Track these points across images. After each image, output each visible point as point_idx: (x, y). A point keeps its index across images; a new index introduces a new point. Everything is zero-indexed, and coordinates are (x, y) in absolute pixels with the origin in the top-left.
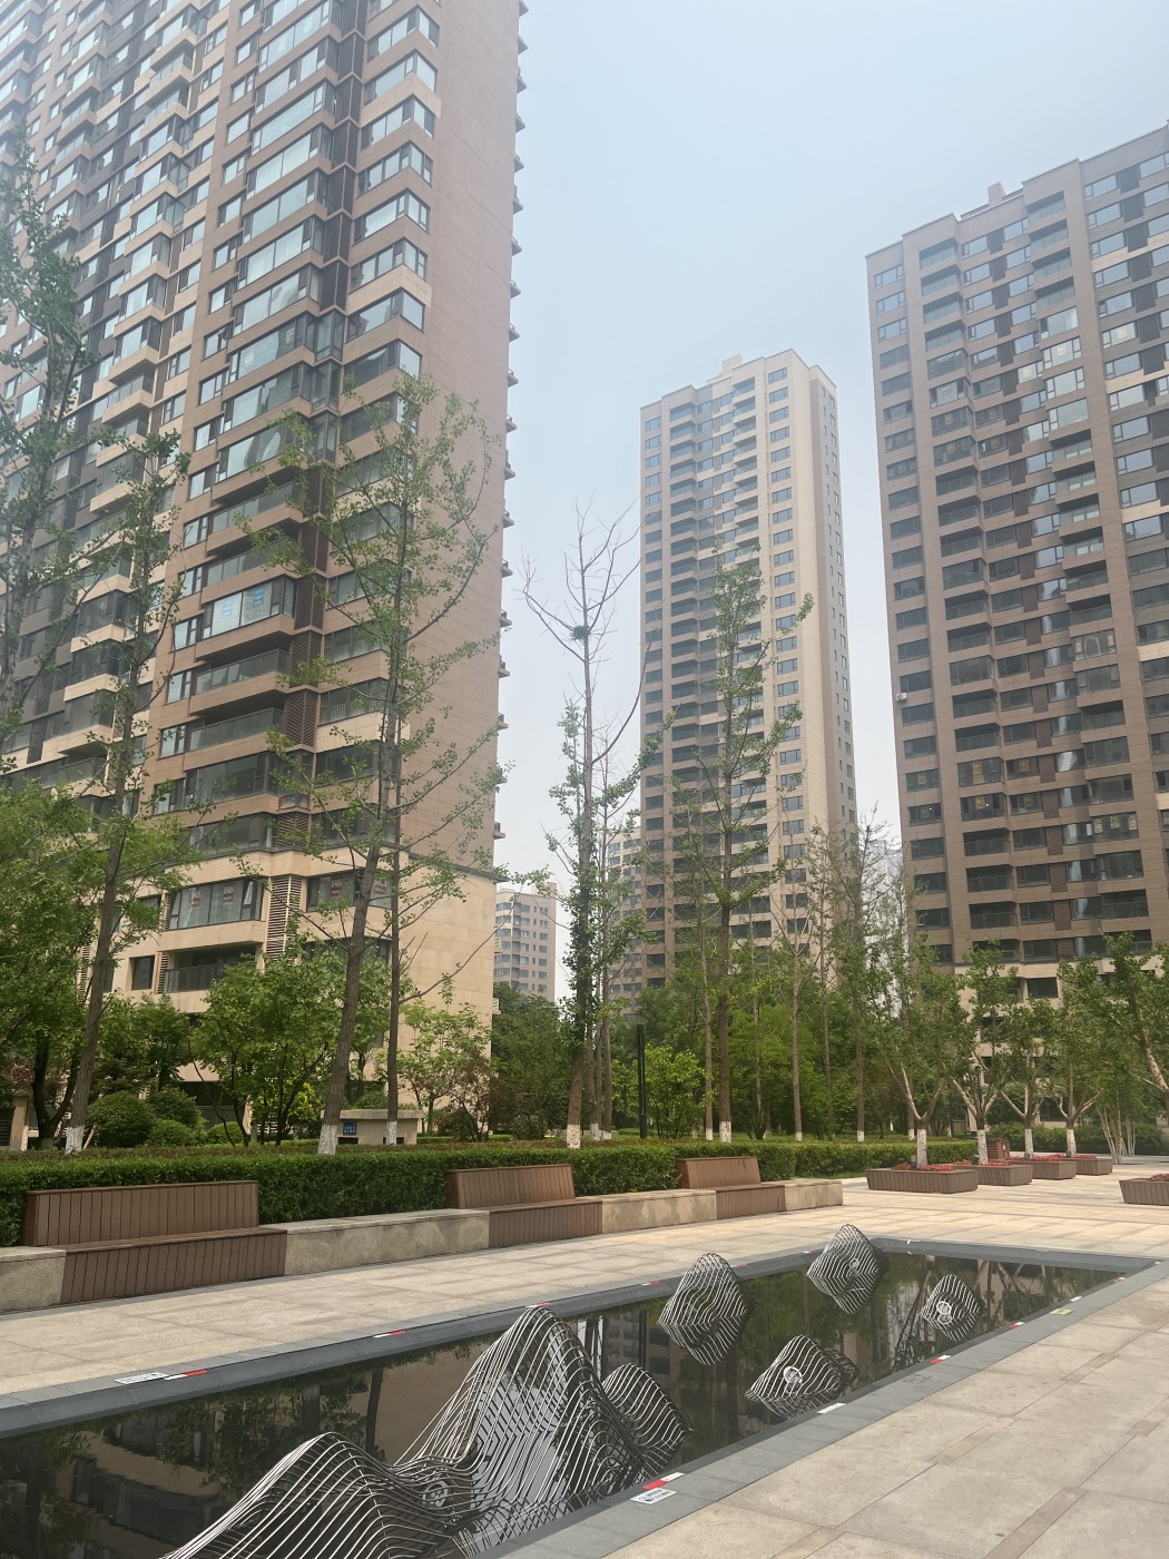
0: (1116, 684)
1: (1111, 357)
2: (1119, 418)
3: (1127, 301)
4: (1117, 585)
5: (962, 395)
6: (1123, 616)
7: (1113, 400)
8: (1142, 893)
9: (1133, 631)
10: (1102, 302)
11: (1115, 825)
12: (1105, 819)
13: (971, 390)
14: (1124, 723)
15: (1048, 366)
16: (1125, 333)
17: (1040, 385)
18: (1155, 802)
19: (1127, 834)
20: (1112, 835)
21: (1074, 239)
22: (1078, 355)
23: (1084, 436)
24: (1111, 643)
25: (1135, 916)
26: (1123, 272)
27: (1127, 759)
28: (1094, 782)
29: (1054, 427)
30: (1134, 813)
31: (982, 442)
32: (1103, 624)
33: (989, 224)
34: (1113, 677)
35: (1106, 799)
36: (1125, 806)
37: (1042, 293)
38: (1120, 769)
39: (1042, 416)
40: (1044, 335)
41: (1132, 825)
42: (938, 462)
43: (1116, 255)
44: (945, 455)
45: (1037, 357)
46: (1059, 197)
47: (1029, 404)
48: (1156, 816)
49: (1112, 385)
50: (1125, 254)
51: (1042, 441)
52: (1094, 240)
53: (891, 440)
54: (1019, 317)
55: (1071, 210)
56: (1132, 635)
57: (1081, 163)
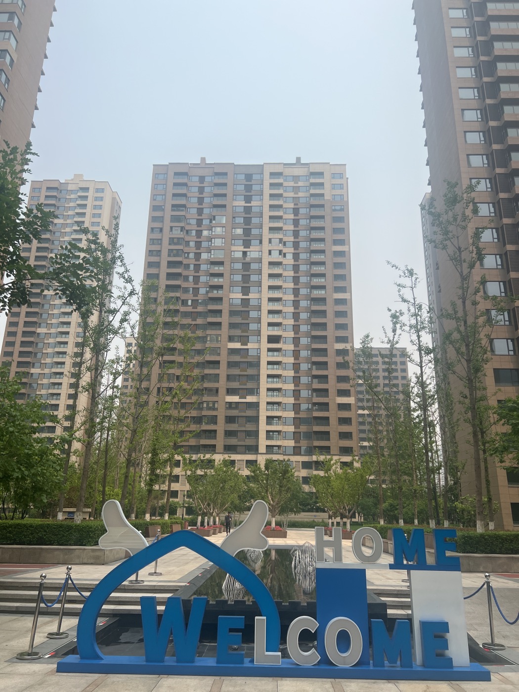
0: (219, 354)
1: (234, 238)
2: (234, 261)
3: (242, 220)
4: (225, 319)
5: (182, 233)
6: (225, 331)
7: (233, 253)
8: (215, 431)
9: (227, 337)
10: (234, 218)
11: (211, 405)
12: (208, 402)
13: (185, 231)
14: (219, 369)
15: (213, 233)
16: (239, 231)
17: (210, 239)
18: (225, 399)
19: (214, 409)
20: (209, 408)
21: (228, 191)
22: (224, 233)
23: (221, 263)
24: (219, 340)
25: (213, 439)
26: (242, 210)
27: (218, 382)
28: (206, 389)
29: (212, 256)
30: (217, 401)
31: (186, 253)
32: (218, 332)
33: (201, 173)
34: (218, 352)
35: (208, 395)
36: (215, 399)
37: (215, 206)
38: (215, 385)
39: (209, 251)
40: (214, 222)
41: (216, 406)
42: (169, 256)
43: (240, 203)
44: (172, 254)
45: (210, 229)
46: (226, 174)
47: (204, 244)
48: (224, 404)
49: (233, 248)
50: (243, 203)
51: (207, 260)
52: (235, 194)
53: (152, 241)
54: (206, 211)
55: (229, 180)
56: (227, 339)
57: (235, 165)
